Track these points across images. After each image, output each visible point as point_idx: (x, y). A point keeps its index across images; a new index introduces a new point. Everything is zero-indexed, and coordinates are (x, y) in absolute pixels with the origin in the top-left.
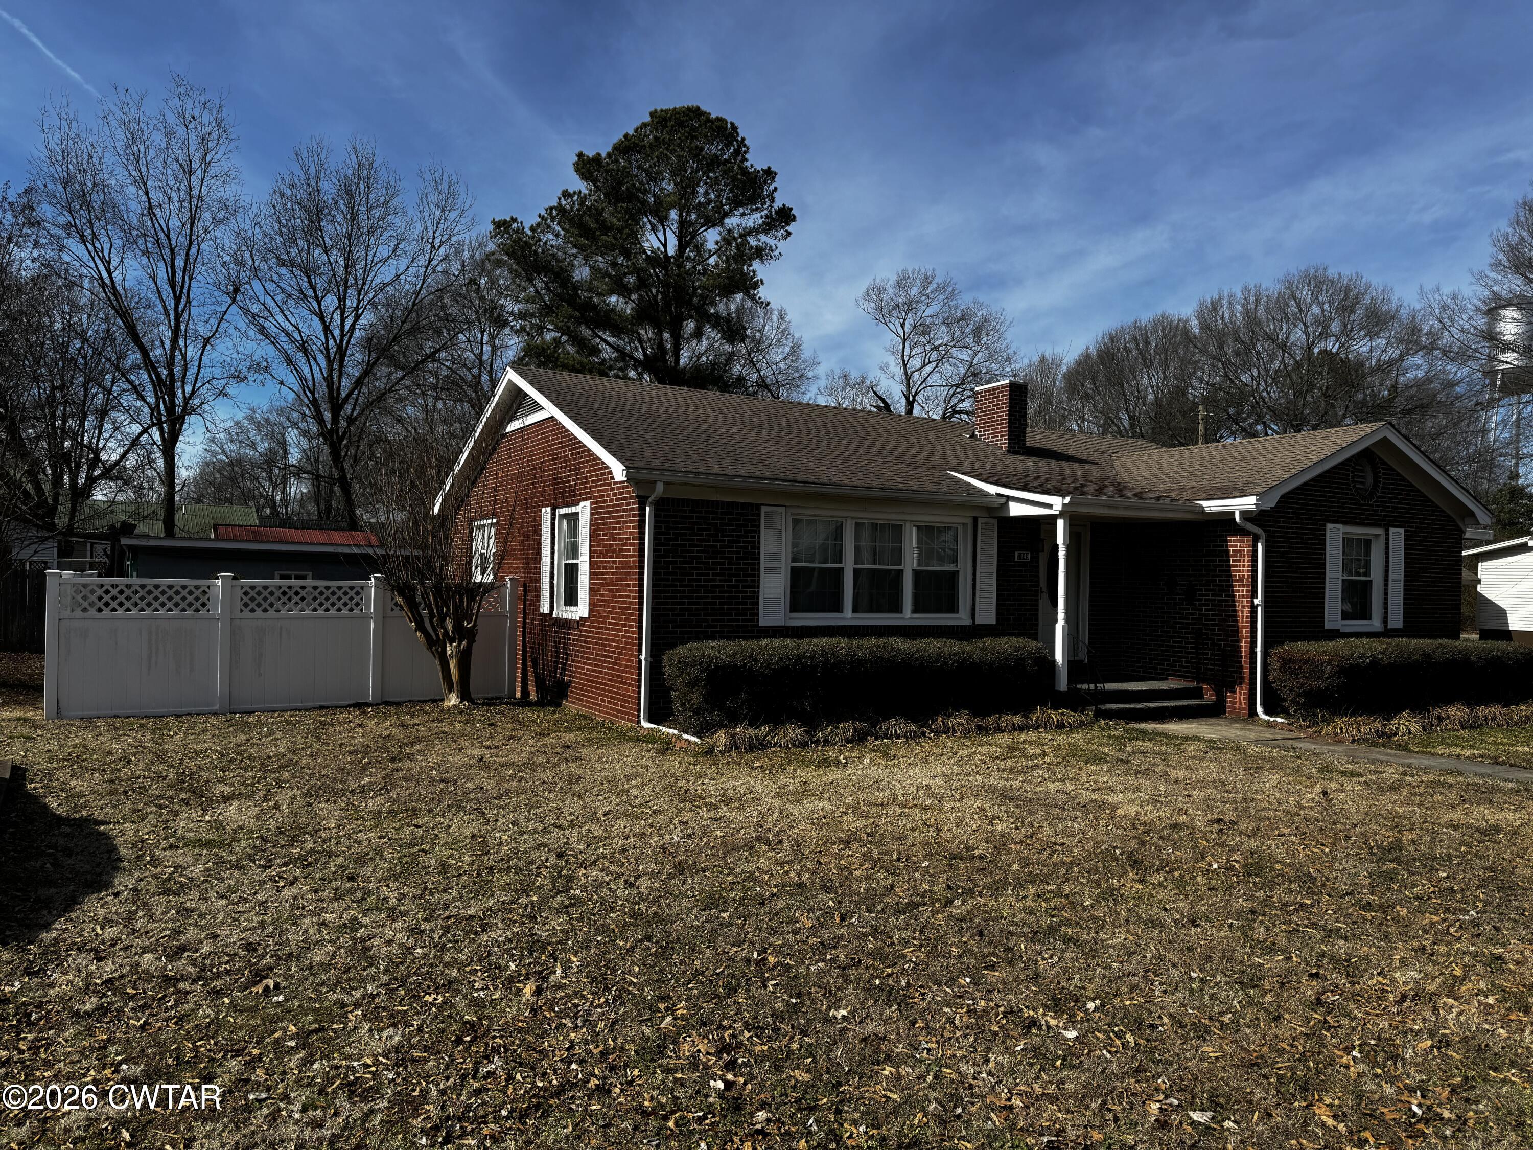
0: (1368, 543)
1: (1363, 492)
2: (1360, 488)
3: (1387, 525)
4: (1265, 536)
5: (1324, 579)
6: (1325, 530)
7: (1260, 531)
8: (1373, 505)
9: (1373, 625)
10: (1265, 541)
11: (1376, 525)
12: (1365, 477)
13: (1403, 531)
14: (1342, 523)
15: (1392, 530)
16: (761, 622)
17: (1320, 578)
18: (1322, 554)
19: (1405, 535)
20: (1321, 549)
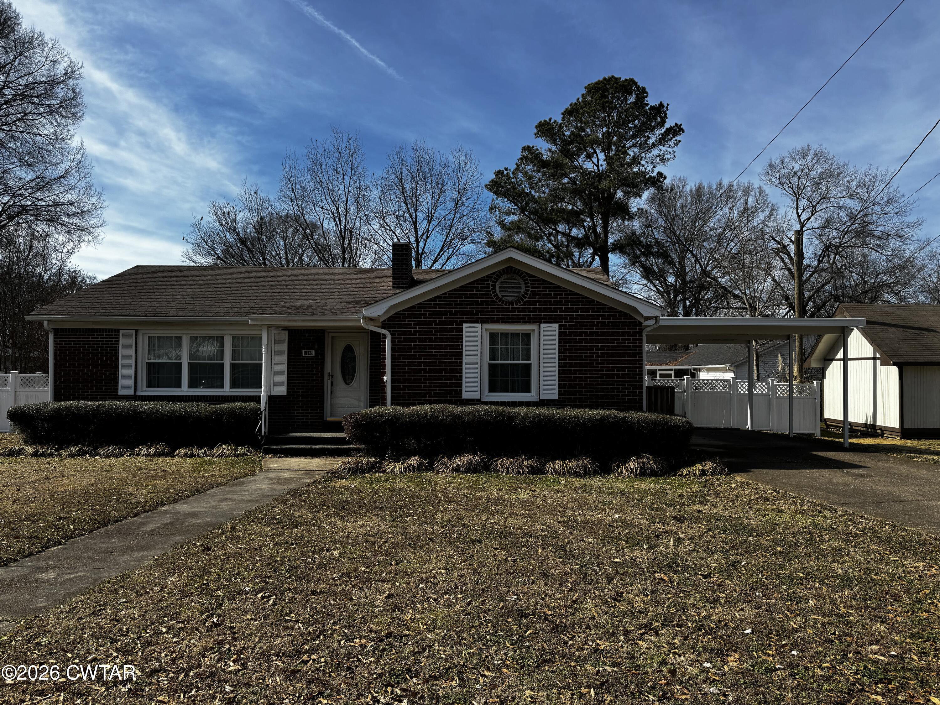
0: (528, 336)
1: (513, 298)
2: (510, 296)
3: (539, 322)
4: (392, 335)
5: (462, 362)
6: (462, 328)
7: (384, 331)
8: (519, 308)
9: (531, 397)
10: (392, 338)
11: (525, 323)
12: (520, 288)
13: (557, 326)
14: (482, 322)
15: (542, 325)
16: (120, 393)
17: (457, 362)
18: (459, 345)
19: (560, 329)
20: (458, 342)
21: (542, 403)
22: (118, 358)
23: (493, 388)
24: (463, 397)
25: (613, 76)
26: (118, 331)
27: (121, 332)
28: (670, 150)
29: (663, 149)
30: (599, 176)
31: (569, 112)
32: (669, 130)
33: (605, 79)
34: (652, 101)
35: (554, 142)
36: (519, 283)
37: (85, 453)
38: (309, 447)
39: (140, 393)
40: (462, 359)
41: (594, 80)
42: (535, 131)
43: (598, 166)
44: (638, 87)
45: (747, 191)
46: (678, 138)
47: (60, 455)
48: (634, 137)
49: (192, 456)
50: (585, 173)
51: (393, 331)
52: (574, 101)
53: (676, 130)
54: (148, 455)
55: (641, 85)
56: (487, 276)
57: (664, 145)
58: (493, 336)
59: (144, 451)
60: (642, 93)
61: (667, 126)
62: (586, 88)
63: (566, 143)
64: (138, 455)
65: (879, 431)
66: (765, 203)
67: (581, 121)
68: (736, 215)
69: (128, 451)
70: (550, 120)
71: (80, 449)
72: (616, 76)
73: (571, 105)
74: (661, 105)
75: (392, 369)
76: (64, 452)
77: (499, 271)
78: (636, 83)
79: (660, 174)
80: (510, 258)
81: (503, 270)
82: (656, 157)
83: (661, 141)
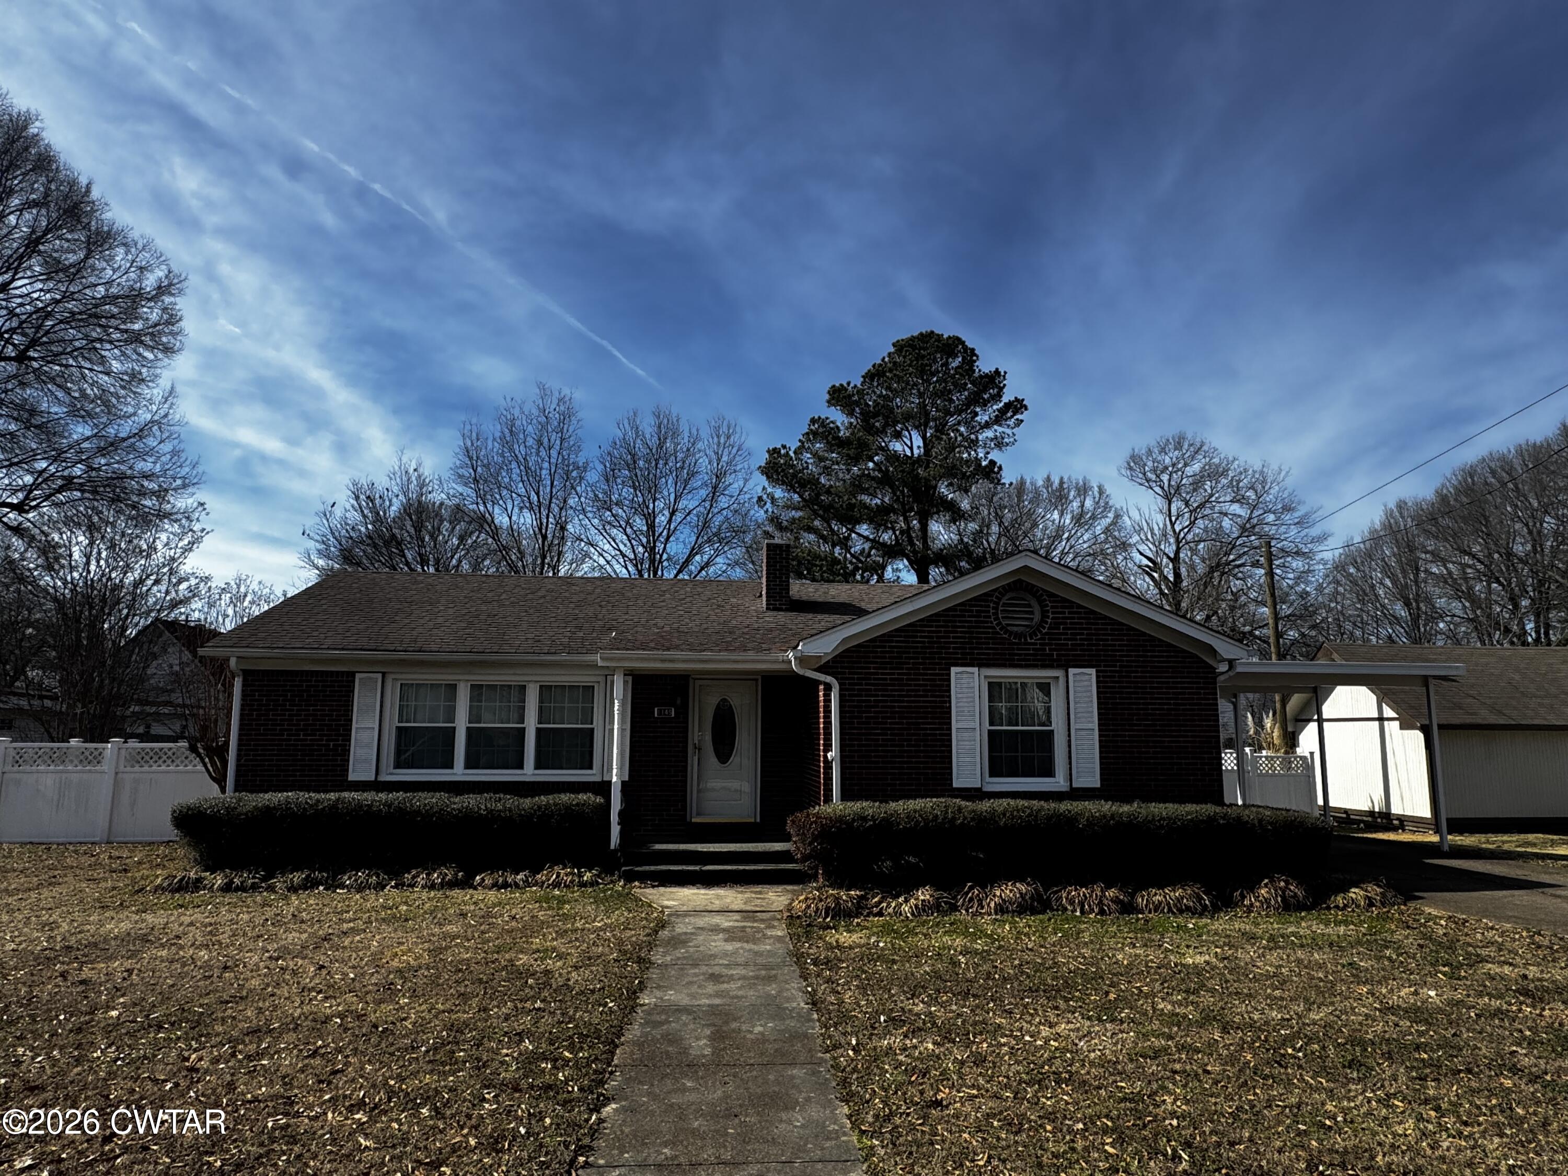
0: (1045, 687)
1: (1022, 629)
2: (1018, 625)
3: (1065, 666)
4: (840, 684)
5: (950, 729)
6: (949, 675)
7: (829, 679)
8: (1035, 644)
9: (1058, 783)
10: (841, 690)
11: (1044, 666)
12: (1032, 613)
13: (1093, 671)
14: (980, 666)
15: (1072, 671)
16: (352, 777)
17: (942, 729)
18: (945, 702)
19: (1098, 677)
20: (943, 696)
21: (1076, 794)
22: (351, 720)
23: (996, 770)
24: (955, 785)
25: (932, 332)
26: (352, 675)
27: (358, 676)
28: (1009, 431)
29: (1000, 429)
30: (913, 462)
31: (870, 376)
32: (1008, 405)
33: (921, 334)
34: (984, 366)
35: (851, 414)
36: (1029, 606)
37: (315, 884)
38: (697, 868)
39: (384, 778)
40: (950, 723)
41: (905, 336)
42: (827, 397)
43: (911, 448)
44: (965, 348)
45: (1083, 490)
46: (1019, 416)
47: (271, 889)
48: (959, 412)
49: (505, 885)
50: (894, 457)
51: (842, 679)
52: (879, 362)
53: (1017, 406)
54: (432, 887)
55: (970, 344)
56: (985, 594)
57: (1000, 425)
58: (994, 688)
59: (422, 879)
60: (970, 356)
61: (1005, 399)
62: (894, 345)
63: (867, 416)
64: (412, 886)
65: (1395, 822)
66: (1107, 507)
67: (889, 388)
68: (1068, 521)
69: (391, 880)
70: (849, 384)
71: (308, 876)
72: (937, 332)
73: (874, 366)
74: (997, 372)
75: (842, 739)
76: (279, 883)
77: (1003, 587)
78: (963, 343)
79: (993, 463)
80: (1026, 566)
81: (1008, 584)
82: (992, 440)
83: (999, 419)
